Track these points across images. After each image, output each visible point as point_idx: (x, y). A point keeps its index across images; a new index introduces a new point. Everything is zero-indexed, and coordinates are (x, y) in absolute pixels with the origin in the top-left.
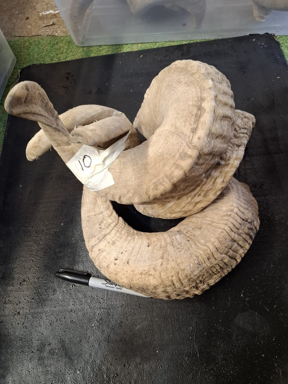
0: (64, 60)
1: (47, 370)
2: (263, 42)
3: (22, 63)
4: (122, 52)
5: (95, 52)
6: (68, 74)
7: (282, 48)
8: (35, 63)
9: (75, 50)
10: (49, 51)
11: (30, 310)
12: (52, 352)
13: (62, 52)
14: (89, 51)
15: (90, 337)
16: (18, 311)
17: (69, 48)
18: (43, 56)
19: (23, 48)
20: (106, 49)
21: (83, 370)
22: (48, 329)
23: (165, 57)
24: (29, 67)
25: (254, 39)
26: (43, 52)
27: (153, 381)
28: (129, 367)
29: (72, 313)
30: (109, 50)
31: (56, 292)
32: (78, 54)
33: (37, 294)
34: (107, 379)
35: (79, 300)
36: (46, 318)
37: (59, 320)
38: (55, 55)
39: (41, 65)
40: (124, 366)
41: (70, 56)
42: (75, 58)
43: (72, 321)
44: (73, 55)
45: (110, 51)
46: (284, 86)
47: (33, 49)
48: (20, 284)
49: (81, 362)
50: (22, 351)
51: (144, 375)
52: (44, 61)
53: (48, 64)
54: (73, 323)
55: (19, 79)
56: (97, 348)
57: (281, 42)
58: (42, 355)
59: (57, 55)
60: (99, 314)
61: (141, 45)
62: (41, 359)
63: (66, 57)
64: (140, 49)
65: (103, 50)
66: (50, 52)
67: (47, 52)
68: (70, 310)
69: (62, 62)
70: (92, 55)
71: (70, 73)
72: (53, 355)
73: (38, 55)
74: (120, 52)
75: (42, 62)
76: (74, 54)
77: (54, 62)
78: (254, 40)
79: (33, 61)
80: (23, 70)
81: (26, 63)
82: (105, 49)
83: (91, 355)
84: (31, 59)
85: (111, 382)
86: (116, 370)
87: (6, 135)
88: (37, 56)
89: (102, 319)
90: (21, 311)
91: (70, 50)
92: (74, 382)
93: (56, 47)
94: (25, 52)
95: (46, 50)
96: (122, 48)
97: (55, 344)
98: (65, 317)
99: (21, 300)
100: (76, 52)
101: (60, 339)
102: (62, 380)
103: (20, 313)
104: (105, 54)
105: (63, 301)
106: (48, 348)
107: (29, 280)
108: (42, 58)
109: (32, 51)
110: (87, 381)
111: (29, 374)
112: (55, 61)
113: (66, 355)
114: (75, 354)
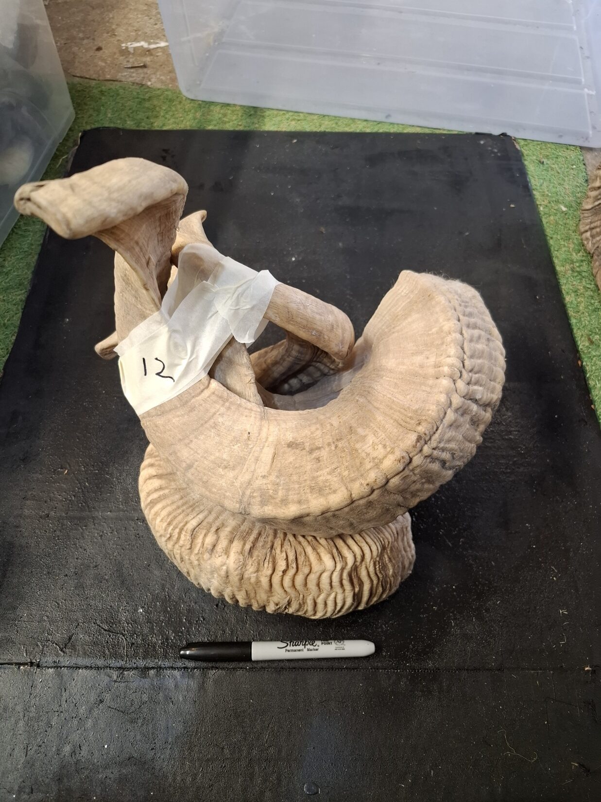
0: (160, 129)
2: (495, 148)
3: (84, 122)
4: (262, 130)
5: (215, 122)
6: (166, 151)
7: (526, 163)
8: (107, 126)
9: (181, 115)
10: (133, 109)
11: (67, 513)
12: (99, 579)
13: (156, 115)
14: (204, 120)
15: (165, 560)
16: (47, 512)
17: (170, 111)
18: (122, 117)
19: (88, 98)
20: (235, 122)
21: (148, 608)
22: (96, 544)
23: (332, 149)
24: (97, 129)
25: (482, 140)
26: (122, 110)
27: (260, 631)
28: (224, 609)
29: (139, 523)
30: (240, 123)
31: (115, 489)
32: (184, 123)
33: (82, 489)
34: (186, 624)
36: (93, 526)
37: (116, 532)
38: (145, 119)
39: (117, 130)
40: (217, 605)
41: (171, 123)
42: (180, 127)
43: (138, 534)
44: (175, 123)
45: (241, 125)
46: (519, 220)
47: (106, 103)
48: (54, 472)
49: (147, 596)
50: (49, 572)
51: (248, 622)
52: (123, 124)
53: (131, 130)
54: (139, 538)
55: (77, 147)
57: (525, 152)
58: (82, 581)
59: (147, 118)
61: (295, 125)
62: (80, 586)
63: (164, 124)
64: (293, 130)
65: (230, 122)
66: (135, 112)
67: (131, 111)
68: (136, 518)
69: (156, 131)
70: (210, 128)
71: (169, 150)
72: (101, 582)
73: (113, 113)
74: (259, 129)
75: (121, 126)
76: (177, 121)
77: (142, 128)
78: (482, 142)
79: (105, 122)
80: (85, 133)
81: (91, 123)
82: (233, 121)
83: (163, 587)
84: (101, 118)
85: (192, 629)
86: (203, 611)
87: (47, 235)
88: (111, 115)
90: (52, 513)
91: (171, 113)
92: (131, 625)
93: (147, 104)
94: (90, 105)
95: (129, 108)
96: (262, 124)
97: (105, 566)
98: (125, 528)
99: (52, 495)
100: (182, 119)
101: (115, 560)
102: (113, 620)
103: (50, 516)
104: (231, 129)
105: (125, 503)
106: (92, 572)
107: (70, 467)
108: (121, 119)
109: (103, 105)
110: (153, 625)
111: (58, 607)
112: (144, 127)
113: (123, 582)
114: (138, 584)
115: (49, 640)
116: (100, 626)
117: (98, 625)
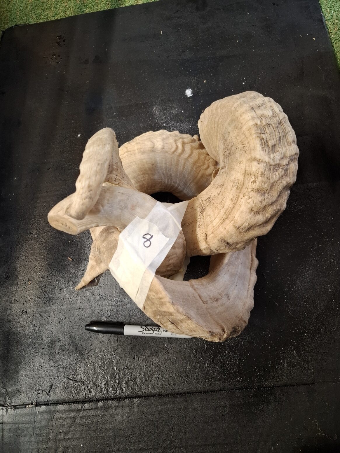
0: (53, 19)
1: (59, 365)
3: (3, 23)
4: (123, 6)
5: (90, 6)
6: (60, 37)
8: (18, 23)
9: (66, 4)
10: (34, 5)
11: (37, 309)
13: (49, 7)
14: (83, 5)
16: (26, 310)
18: (27, 13)
19: (2, 2)
20: (104, 3)
21: (94, 364)
22: (57, 326)
24: (11, 29)
26: (27, 7)
27: (162, 372)
28: (138, 360)
29: (81, 311)
30: (108, 3)
31: (63, 290)
32: (69, 9)
33: (43, 293)
34: (117, 371)
35: (87, 298)
36: (54, 316)
37: (68, 318)
38: (42, 12)
39: (25, 25)
40: (134, 358)
41: (60, 12)
42: (67, 14)
43: (81, 318)
44: (63, 11)
45: (108, 4)
46: (316, 50)
47: (15, 4)
48: (25, 284)
49: (92, 357)
50: (33, 348)
51: (154, 367)
52: (28, 20)
53: (35, 24)
54: (82, 320)
56: (107, 343)
58: (53, 351)
59: (44, 11)
60: (107, 311)
62: (52, 354)
63: (55, 15)
65: (100, 3)
66: (35, 7)
68: (78, 308)
69: (52, 21)
70: (87, 11)
71: (61, 36)
72: (64, 351)
73: (20, 11)
74: (121, 6)
75: (27, 22)
76: (64, 9)
77: (41, 21)
79: (16, 21)
80: (4, 33)
81: (7, 22)
83: (101, 350)
84: (13, 18)
85: (121, 374)
86: (126, 363)
88: (19, 13)
89: (111, 315)
90: (28, 310)
92: (85, 375)
94: (4, 8)
95: (30, 5)
97: (65, 340)
98: (73, 315)
99: (27, 299)
100: (68, 6)
101: (70, 336)
102: (74, 373)
103: (27, 312)
104: (102, 9)
105: (70, 299)
106: (58, 345)
107: (34, 279)
108: (26, 15)
109: (13, 7)
110: (98, 374)
111: (42, 369)
112: (43, 19)
113: (76, 350)
114: (86, 350)
115: (40, 389)
116: (67, 378)
117: (66, 377)
